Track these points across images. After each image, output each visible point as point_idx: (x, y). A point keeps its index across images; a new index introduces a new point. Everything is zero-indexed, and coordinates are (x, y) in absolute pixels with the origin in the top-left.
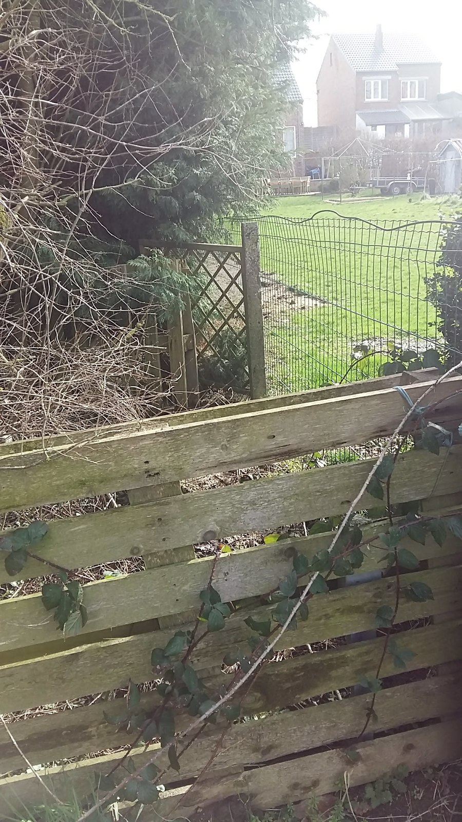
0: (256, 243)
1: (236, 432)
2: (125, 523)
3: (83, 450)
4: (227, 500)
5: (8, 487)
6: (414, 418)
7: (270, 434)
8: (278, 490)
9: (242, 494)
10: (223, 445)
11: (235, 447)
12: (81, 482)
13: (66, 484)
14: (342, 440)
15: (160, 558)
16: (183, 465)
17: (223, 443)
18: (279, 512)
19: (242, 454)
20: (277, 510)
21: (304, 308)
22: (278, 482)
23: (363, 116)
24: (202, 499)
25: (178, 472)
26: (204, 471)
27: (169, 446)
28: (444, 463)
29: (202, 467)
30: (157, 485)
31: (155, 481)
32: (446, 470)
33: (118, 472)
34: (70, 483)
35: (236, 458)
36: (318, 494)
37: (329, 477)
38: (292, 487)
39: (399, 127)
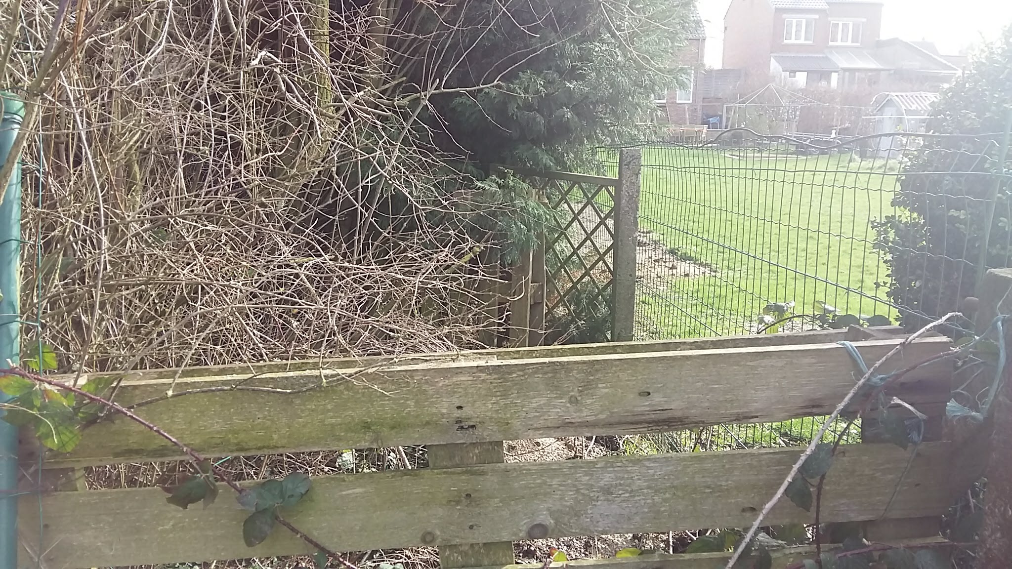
0: (637, 175)
1: (593, 380)
2: (418, 493)
3: (373, 378)
4: (570, 481)
5: (265, 418)
6: (867, 393)
7: (644, 389)
8: (647, 476)
9: (592, 475)
10: (572, 396)
11: (589, 402)
12: (366, 425)
13: (345, 424)
14: (751, 412)
15: (463, 554)
16: (511, 418)
17: (572, 393)
18: (646, 510)
19: (598, 414)
20: (643, 507)
21: (687, 275)
22: (647, 463)
23: (779, 60)
24: (533, 474)
25: (502, 428)
26: (541, 432)
27: (495, 387)
28: (906, 468)
29: (538, 426)
30: (471, 443)
31: (468, 437)
32: (909, 480)
33: (417, 416)
34: (349, 423)
35: (588, 419)
36: (708, 491)
37: (727, 466)
38: (669, 475)
39: (825, 75)
